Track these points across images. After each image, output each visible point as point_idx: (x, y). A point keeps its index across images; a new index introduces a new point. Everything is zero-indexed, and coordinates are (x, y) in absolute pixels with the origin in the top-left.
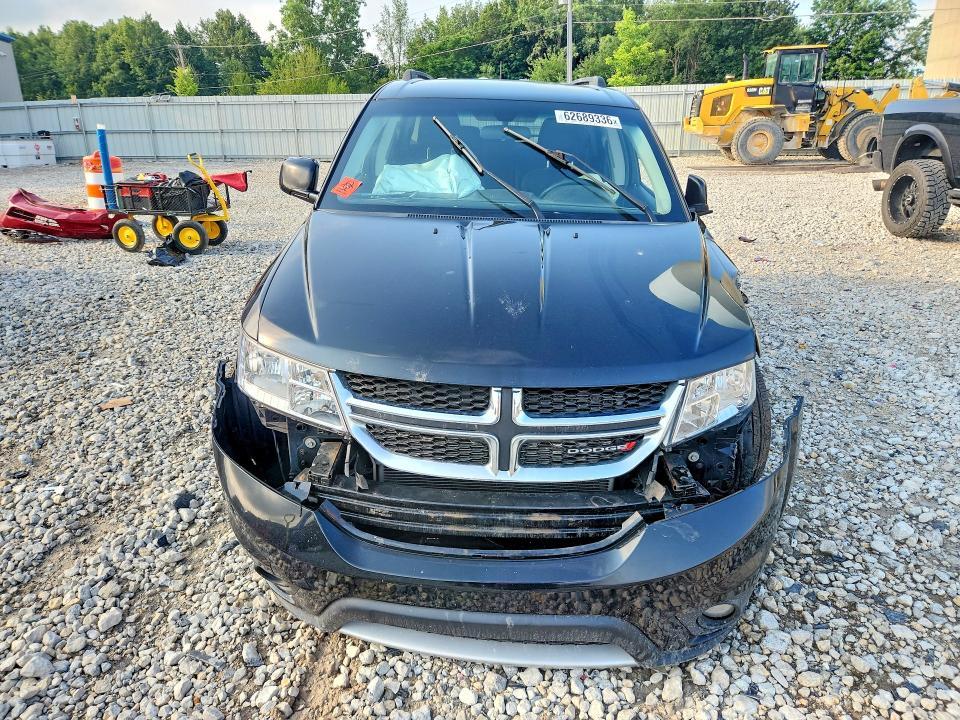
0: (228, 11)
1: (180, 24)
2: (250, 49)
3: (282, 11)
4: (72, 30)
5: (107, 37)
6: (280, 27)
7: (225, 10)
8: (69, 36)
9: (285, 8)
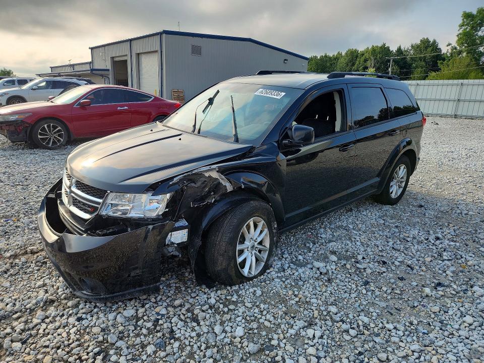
0: (427, 38)
1: (400, 47)
2: (433, 57)
3: (458, 36)
4: (349, 52)
5: (363, 55)
6: (454, 44)
7: (426, 38)
8: (347, 56)
9: (460, 34)
